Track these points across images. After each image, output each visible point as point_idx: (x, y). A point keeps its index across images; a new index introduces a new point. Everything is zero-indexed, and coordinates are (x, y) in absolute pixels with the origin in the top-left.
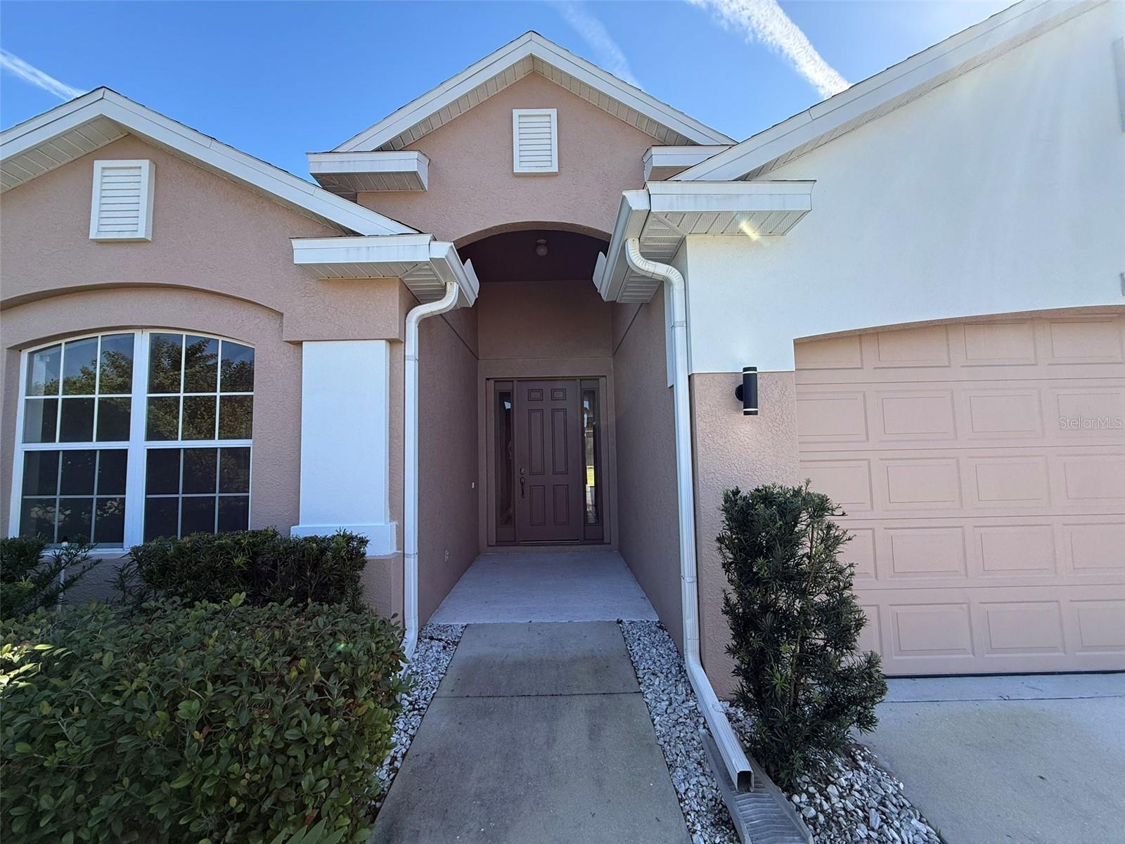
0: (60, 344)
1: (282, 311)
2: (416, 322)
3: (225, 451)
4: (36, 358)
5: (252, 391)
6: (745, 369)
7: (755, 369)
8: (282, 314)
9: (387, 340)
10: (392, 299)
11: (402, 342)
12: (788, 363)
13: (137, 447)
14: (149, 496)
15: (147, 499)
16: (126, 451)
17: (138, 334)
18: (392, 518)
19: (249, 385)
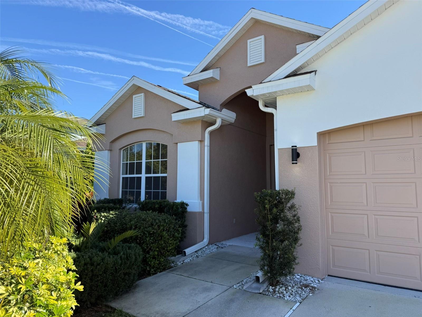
0: (128, 147)
1: (173, 134)
2: (208, 133)
3: (162, 177)
4: (124, 151)
5: (167, 159)
6: (292, 147)
7: (296, 146)
8: (173, 135)
9: (198, 141)
10: (199, 127)
11: (203, 141)
12: (314, 142)
13: (143, 176)
14: (146, 191)
15: (145, 191)
16: (141, 177)
17: (143, 143)
18: (201, 200)
19: (166, 158)
